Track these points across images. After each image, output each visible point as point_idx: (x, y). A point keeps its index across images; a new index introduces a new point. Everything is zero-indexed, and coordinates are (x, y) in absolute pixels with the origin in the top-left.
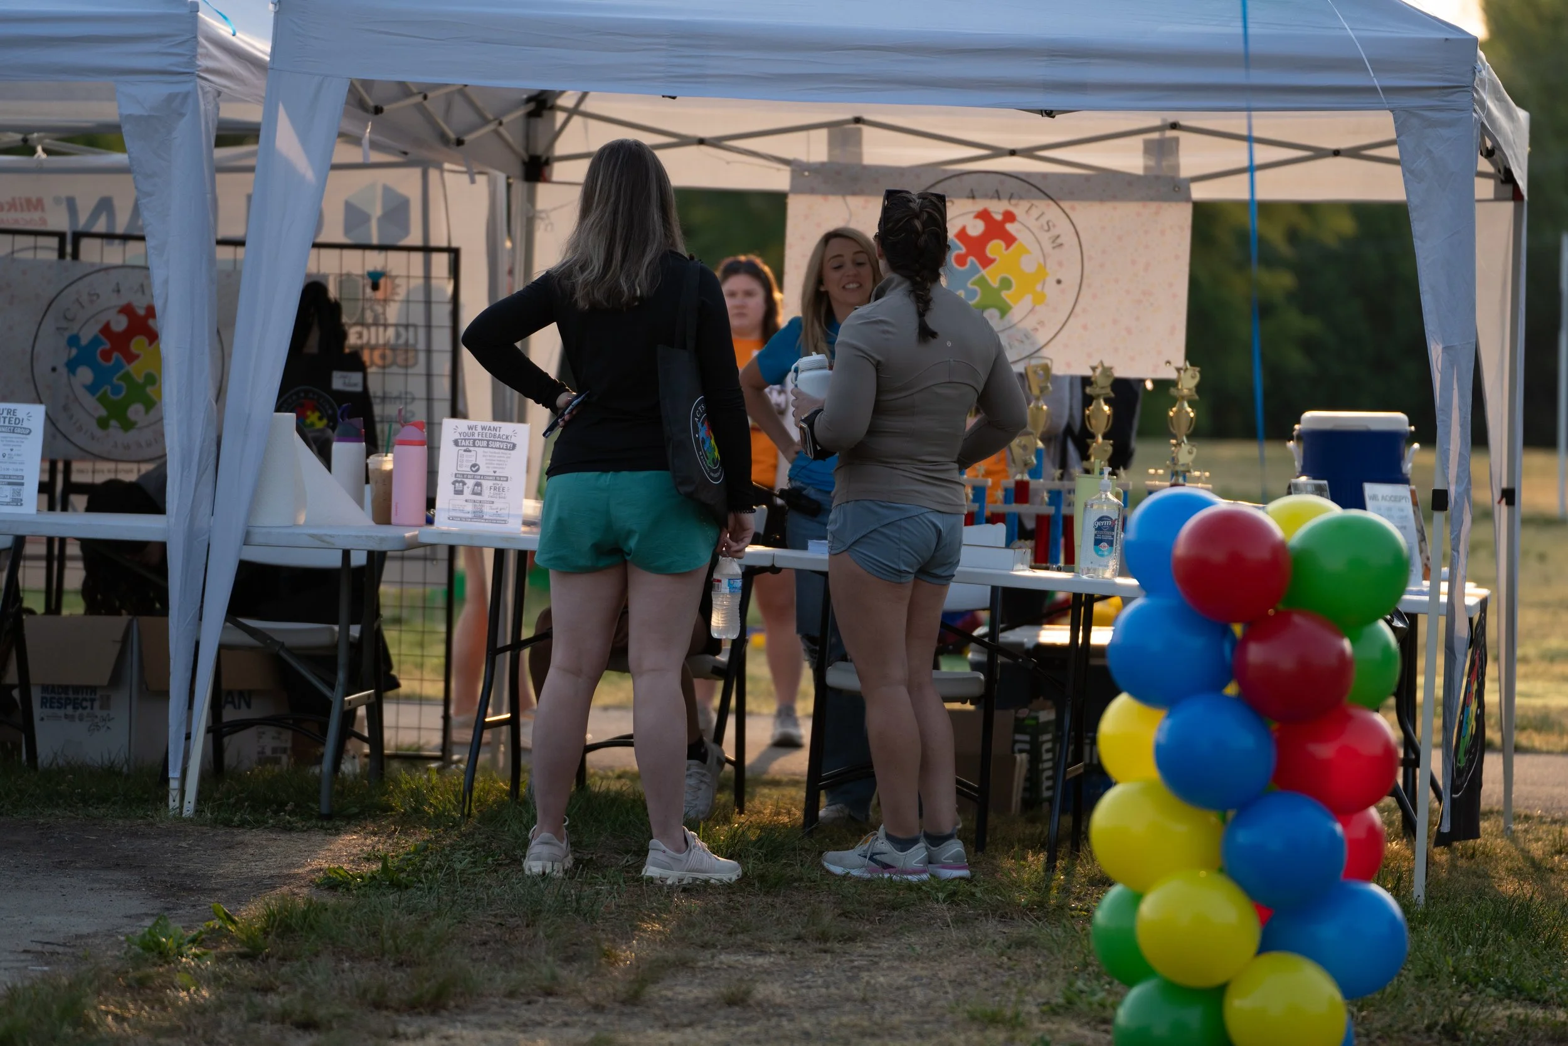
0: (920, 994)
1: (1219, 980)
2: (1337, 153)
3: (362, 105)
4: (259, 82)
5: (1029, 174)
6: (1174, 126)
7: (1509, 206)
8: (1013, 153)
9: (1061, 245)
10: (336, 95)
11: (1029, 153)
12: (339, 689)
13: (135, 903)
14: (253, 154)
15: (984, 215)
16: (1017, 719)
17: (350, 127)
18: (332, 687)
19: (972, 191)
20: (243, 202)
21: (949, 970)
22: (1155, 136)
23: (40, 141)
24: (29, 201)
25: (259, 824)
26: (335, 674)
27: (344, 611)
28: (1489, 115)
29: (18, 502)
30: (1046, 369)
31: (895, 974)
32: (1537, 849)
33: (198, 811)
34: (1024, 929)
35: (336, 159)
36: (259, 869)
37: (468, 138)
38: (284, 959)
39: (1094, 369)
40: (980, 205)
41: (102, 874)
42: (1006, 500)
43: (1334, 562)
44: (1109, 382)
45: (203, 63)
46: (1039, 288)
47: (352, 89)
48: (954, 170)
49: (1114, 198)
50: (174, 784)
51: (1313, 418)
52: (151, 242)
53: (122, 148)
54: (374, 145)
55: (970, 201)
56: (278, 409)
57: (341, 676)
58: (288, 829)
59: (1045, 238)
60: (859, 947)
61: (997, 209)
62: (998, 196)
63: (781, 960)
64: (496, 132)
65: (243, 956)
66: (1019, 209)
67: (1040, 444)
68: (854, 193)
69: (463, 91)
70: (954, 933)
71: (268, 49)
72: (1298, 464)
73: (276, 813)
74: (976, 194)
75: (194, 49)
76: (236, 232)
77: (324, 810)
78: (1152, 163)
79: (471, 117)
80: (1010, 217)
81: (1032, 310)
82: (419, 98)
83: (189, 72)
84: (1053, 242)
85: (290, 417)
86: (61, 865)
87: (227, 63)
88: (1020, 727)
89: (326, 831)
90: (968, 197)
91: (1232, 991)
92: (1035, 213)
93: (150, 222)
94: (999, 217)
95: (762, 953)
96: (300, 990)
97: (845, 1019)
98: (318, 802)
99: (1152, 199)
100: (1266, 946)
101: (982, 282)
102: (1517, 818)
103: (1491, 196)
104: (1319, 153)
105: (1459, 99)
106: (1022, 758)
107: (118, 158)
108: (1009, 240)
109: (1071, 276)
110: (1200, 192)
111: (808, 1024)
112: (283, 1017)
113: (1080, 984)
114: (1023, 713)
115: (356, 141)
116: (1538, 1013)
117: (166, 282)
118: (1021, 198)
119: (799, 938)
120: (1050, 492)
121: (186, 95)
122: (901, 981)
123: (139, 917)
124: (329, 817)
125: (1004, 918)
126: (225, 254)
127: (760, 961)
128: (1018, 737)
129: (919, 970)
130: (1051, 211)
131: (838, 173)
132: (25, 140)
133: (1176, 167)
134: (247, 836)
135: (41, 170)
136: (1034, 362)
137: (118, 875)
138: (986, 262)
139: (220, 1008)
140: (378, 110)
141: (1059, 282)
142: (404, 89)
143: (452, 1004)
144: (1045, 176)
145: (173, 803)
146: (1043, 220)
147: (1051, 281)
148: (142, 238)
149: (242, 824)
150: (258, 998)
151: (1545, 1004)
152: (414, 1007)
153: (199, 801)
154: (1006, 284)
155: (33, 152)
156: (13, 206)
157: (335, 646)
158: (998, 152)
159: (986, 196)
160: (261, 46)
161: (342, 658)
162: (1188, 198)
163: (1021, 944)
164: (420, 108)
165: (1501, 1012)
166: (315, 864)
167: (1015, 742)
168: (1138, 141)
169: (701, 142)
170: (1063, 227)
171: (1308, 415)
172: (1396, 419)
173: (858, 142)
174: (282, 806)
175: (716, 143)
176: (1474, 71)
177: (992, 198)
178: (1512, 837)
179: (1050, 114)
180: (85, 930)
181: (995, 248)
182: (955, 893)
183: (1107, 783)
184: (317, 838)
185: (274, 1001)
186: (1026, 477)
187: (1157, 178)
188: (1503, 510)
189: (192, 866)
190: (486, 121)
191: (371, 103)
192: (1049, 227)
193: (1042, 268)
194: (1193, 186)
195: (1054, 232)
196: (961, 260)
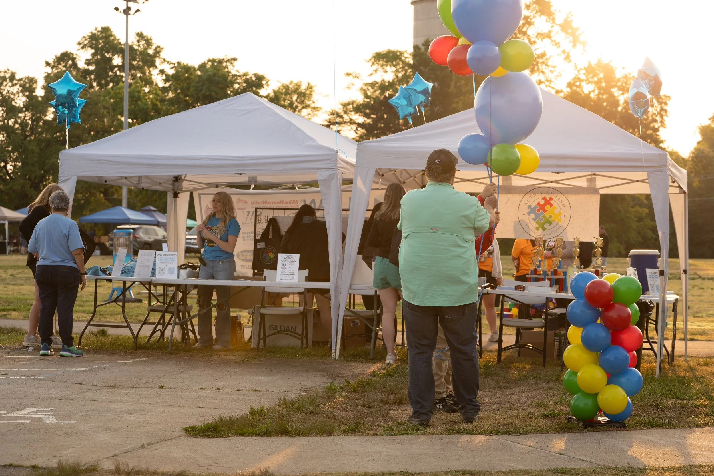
0: (523, 400)
1: (597, 392)
2: (638, 181)
3: (379, 174)
4: (353, 170)
5: (556, 187)
6: (594, 174)
7: (683, 195)
8: (552, 182)
9: (565, 206)
10: (372, 172)
11: (556, 182)
12: (374, 326)
13: (325, 380)
14: (352, 187)
15: (544, 199)
16: (555, 333)
17: (376, 180)
18: (373, 326)
19: (541, 192)
20: (348, 199)
21: (531, 395)
22: (590, 177)
23: (297, 185)
24: (294, 201)
25: (355, 361)
26: (373, 322)
27: (375, 306)
28: (672, 172)
29: (293, 279)
30: (562, 239)
31: (517, 396)
32: (692, 364)
33: (340, 358)
34: (553, 385)
35: (373, 188)
36: (356, 372)
37: (406, 181)
38: (363, 392)
39: (575, 239)
40: (543, 196)
41: (317, 373)
42: (551, 275)
43: (623, 288)
44: (578, 243)
45: (339, 165)
46: (559, 218)
47: (376, 170)
49: (579, 193)
50: (333, 351)
51: (633, 251)
52: (325, 211)
53: (318, 187)
54: (382, 184)
56: (358, 254)
57: (375, 323)
58: (362, 362)
59: (561, 205)
60: (509, 390)
61: (548, 197)
62: (548, 193)
63: (489, 393)
64: (414, 179)
65: (353, 392)
66: (554, 197)
67: (561, 259)
68: (509, 193)
69: (405, 170)
70: (534, 387)
71: (355, 161)
72: (630, 264)
73: (359, 358)
75: (336, 162)
76: (346, 207)
77: (371, 358)
78: (589, 184)
79: (407, 176)
80: (551, 199)
81: (558, 224)
82: (394, 172)
83: (335, 168)
84: (563, 205)
85: (361, 256)
86: (306, 371)
87: (345, 165)
88: (556, 335)
89: (372, 363)
91: (599, 394)
92: (558, 198)
93: (325, 206)
94: (548, 199)
95: (484, 391)
96: (367, 399)
97: (503, 406)
98: (370, 355)
99: (589, 194)
100: (608, 384)
101: (544, 216)
102: (688, 357)
103: (678, 192)
104: (633, 181)
105: (663, 169)
106: (557, 343)
107: (316, 189)
108: (551, 205)
109: (568, 215)
110: (602, 192)
111: (494, 407)
112: (363, 405)
113: (564, 397)
114: (557, 331)
115: (378, 183)
116: (680, 401)
117: (329, 222)
118: (554, 194)
119: (493, 388)
120: (563, 272)
121: (335, 174)
122: (519, 397)
123: (327, 383)
124: (373, 359)
125: (548, 383)
126: (344, 213)
127: (483, 393)
128: (556, 338)
129: (524, 395)
130: (562, 197)
131: (505, 188)
132: (293, 185)
133: (596, 185)
134: (352, 364)
135: (297, 193)
136: (558, 237)
137: (321, 373)
138: (545, 211)
139: (348, 403)
140: (383, 175)
141: (565, 216)
142: (390, 170)
143: (404, 403)
144: (560, 188)
145: (333, 356)
146: (560, 200)
147: (563, 216)
148: (323, 210)
149: (351, 361)
150: (357, 401)
151: (682, 399)
152: (395, 403)
153: (339, 356)
154: (551, 217)
155: (295, 188)
156: (290, 202)
157: (373, 315)
158: (548, 182)
159: (545, 193)
160: (353, 160)
161: (375, 318)
162: (599, 194)
163: (551, 388)
164: (394, 174)
165: (670, 402)
166: (370, 371)
167: (555, 339)
168: (585, 178)
169: (468, 180)
170: (566, 202)
171: (632, 251)
172: (655, 251)
173: (510, 180)
174: (361, 357)
175: (472, 181)
176: (667, 162)
178: (687, 362)
179: (558, 173)
180: (314, 385)
181: (547, 207)
182: (535, 377)
183: (569, 343)
184: (370, 364)
185: (361, 402)
186: (557, 268)
187: (590, 188)
188: (683, 276)
189: (339, 371)
190: (412, 177)
191: (381, 174)
192: (562, 201)
193: (560, 213)
194: (600, 190)
195: (563, 203)
196: (538, 211)
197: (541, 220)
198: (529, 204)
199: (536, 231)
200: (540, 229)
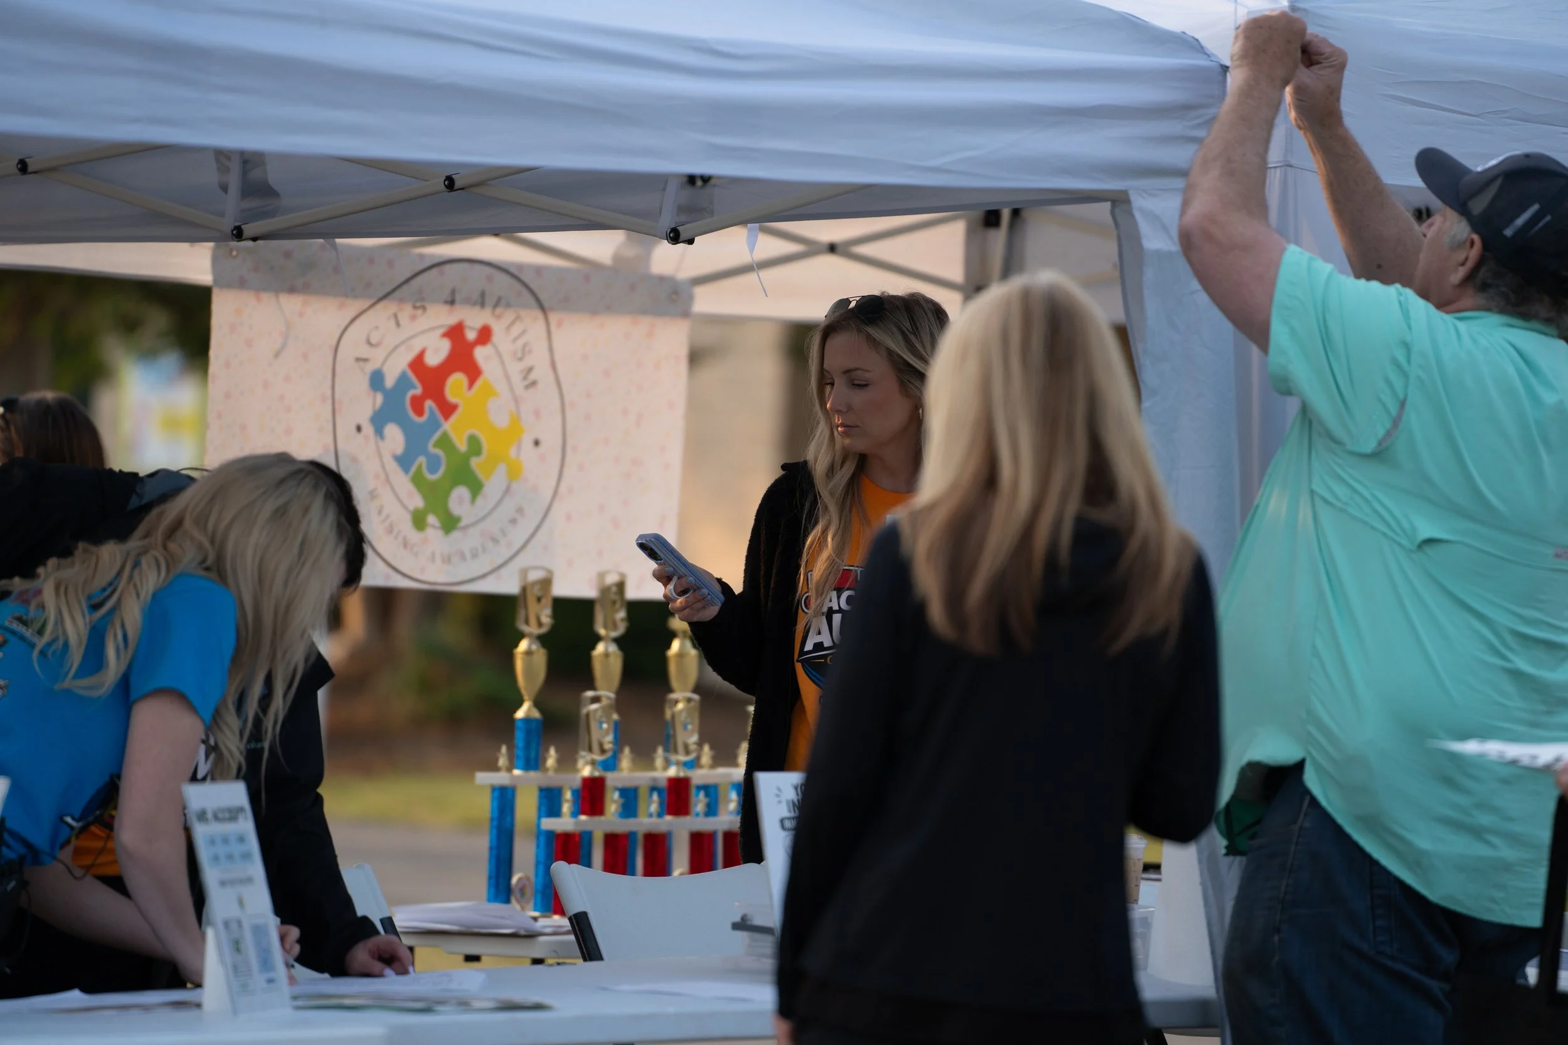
5: (521, 267)
9: (534, 383)
15: (456, 331)
19: (453, 292)
40: (456, 316)
46: (513, 452)
48: (432, 256)
55: (447, 308)
59: (515, 369)
61: (473, 319)
62: (481, 301)
66: (500, 325)
68: (292, 290)
74: (458, 297)
80: (484, 335)
81: (507, 491)
84: (525, 378)
90: (446, 302)
92: (516, 329)
94: (471, 336)
99: (645, 313)
101: (445, 442)
108: (476, 374)
109: (551, 434)
118: (508, 305)
130: (534, 328)
138: (448, 409)
141: (537, 443)
144: (539, 270)
146: (522, 341)
147: (527, 443)
154: (475, 447)
159: (469, 302)
162: (686, 312)
177: (474, 304)
181: (458, 386)
192: (525, 351)
194: (700, 291)
195: (528, 362)
196: (417, 405)
197: (433, 466)
198: (377, 357)
199: (414, 535)
200: (431, 519)
